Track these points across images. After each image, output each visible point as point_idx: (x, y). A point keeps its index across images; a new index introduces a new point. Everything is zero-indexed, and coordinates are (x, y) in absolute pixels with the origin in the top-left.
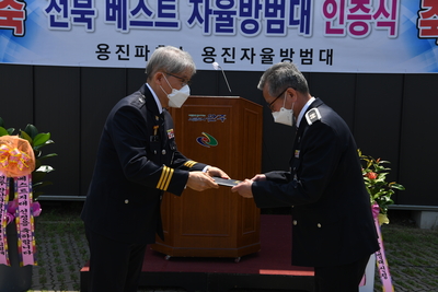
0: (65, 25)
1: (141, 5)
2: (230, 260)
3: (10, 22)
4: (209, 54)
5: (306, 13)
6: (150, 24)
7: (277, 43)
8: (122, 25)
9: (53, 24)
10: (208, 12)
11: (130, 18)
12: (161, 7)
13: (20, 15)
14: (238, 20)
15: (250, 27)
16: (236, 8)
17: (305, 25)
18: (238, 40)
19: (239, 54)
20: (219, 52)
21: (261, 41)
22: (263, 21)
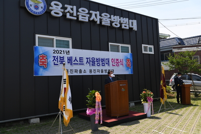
0: (57, 65)
1: (76, 59)
2: (128, 115)
3: (43, 64)
4: (91, 71)
5: (108, 61)
6: (78, 64)
7: (104, 68)
8: (71, 64)
9: (55, 64)
10: (90, 61)
11: (73, 62)
12: (80, 60)
13: (46, 62)
14: (96, 63)
15: (98, 64)
16: (95, 60)
17: (108, 64)
18: (96, 68)
19: (97, 71)
20: (93, 70)
21: (101, 68)
22: (101, 63)
